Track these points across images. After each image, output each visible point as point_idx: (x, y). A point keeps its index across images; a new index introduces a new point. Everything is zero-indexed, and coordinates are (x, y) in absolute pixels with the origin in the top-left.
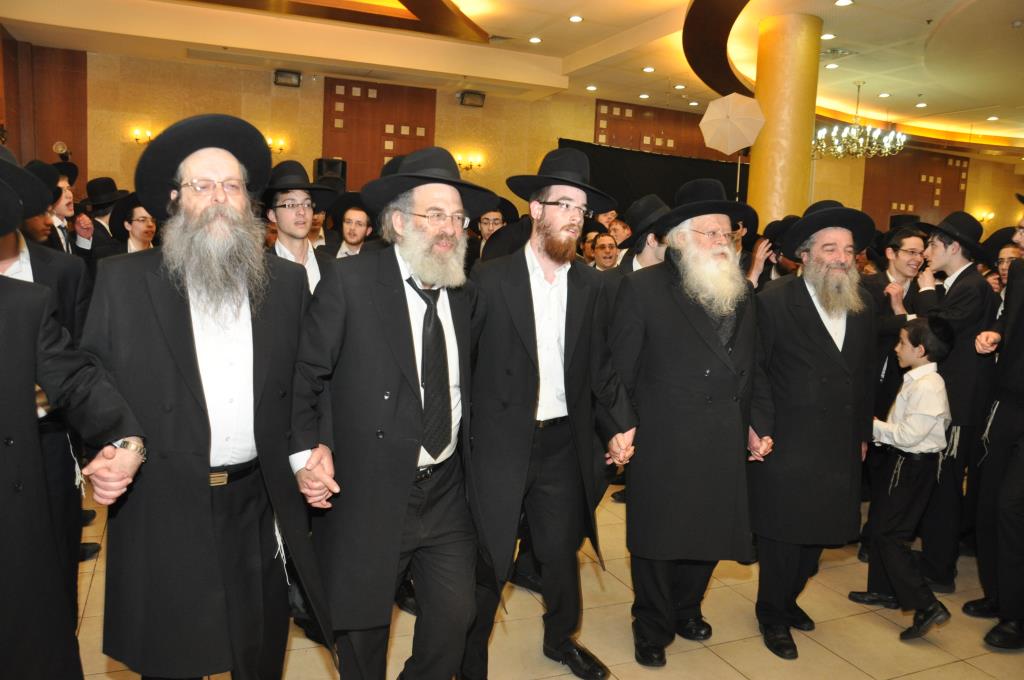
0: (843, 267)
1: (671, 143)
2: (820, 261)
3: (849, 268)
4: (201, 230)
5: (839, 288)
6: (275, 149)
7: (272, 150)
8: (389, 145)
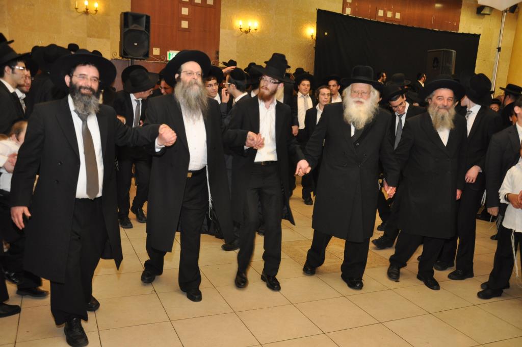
0: (445, 107)
1: (398, 16)
2: (435, 104)
3: (449, 108)
4: (189, 88)
5: (443, 118)
6: (91, 10)
7: (88, 11)
8: (185, 11)
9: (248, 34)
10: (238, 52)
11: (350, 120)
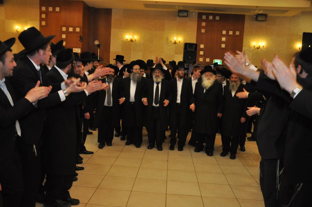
6: (177, 42)
7: (176, 42)
8: (224, 39)
9: (259, 49)
10: (252, 59)
11: (204, 86)
